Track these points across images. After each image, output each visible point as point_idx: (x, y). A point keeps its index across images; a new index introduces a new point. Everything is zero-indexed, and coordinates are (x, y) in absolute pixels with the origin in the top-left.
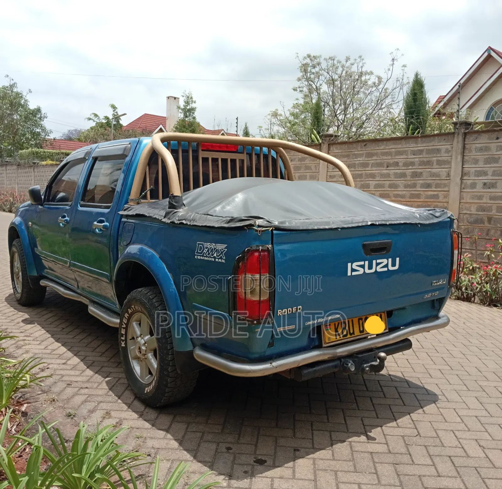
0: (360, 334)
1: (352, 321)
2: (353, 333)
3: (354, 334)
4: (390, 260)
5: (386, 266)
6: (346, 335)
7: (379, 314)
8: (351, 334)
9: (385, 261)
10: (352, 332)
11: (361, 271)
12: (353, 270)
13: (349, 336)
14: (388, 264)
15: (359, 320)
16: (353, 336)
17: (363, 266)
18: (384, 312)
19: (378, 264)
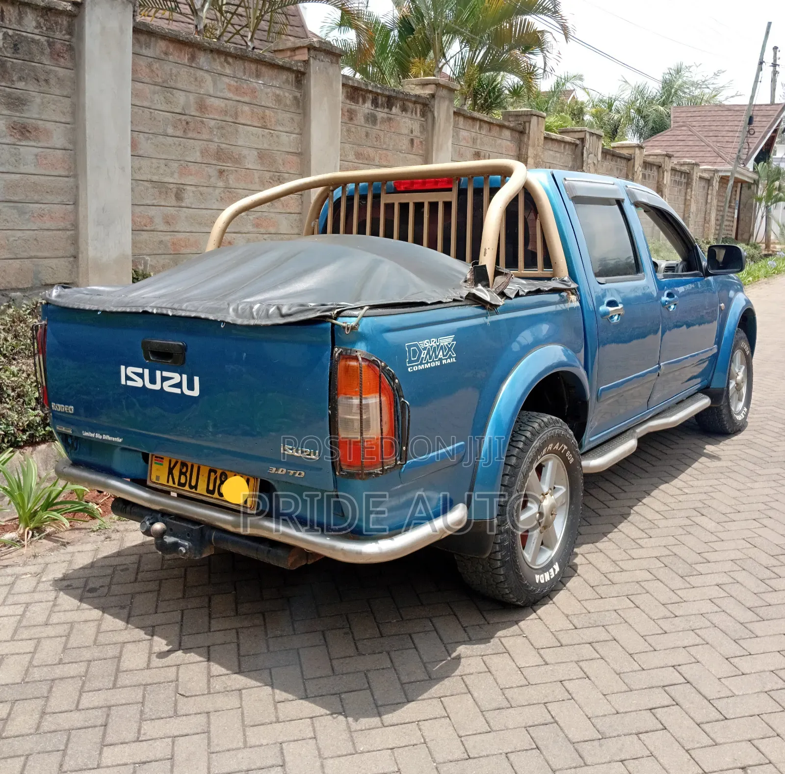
0: (205, 493)
1: (199, 468)
2: (196, 487)
3: (196, 490)
4: (185, 377)
5: (179, 385)
6: (184, 485)
7: (246, 477)
8: (191, 487)
9: (176, 378)
10: (193, 484)
11: (139, 383)
12: (128, 378)
13: (187, 488)
14: (181, 382)
15: (211, 471)
16: (193, 490)
17: (141, 376)
18: (256, 478)
19: (164, 379)
